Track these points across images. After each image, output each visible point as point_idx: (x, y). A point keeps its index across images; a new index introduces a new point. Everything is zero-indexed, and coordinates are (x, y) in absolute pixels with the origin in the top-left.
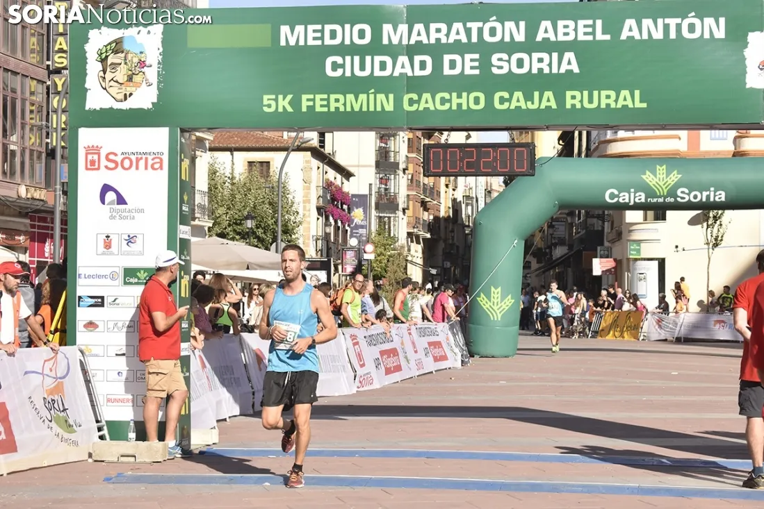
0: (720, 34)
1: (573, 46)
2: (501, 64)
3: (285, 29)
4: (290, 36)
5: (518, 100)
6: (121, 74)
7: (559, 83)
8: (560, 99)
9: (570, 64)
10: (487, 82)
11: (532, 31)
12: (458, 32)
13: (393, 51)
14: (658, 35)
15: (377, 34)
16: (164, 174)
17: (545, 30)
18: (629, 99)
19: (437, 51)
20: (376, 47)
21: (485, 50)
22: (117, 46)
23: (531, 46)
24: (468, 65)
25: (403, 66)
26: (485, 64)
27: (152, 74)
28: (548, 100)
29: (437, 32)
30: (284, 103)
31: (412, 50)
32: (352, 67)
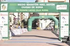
0: (54, 5)
1: (42, 6)
2: (37, 7)
3: (18, 4)
4: (18, 5)
5: (38, 10)
6: (4, 8)
7: (41, 9)
8: (41, 10)
9: (42, 7)
10: (35, 9)
11: (39, 5)
12: (33, 5)
13: (27, 6)
14: (49, 5)
15: (26, 5)
16: (8, 16)
17: (40, 5)
18: (47, 10)
19: (31, 6)
20: (26, 6)
21: (35, 6)
22: (4, 5)
23: (39, 6)
24: (34, 7)
25: (28, 7)
26: (35, 7)
27: (7, 8)
28: (40, 10)
29: (31, 5)
30: (18, 10)
31: (29, 6)
32: (24, 7)
